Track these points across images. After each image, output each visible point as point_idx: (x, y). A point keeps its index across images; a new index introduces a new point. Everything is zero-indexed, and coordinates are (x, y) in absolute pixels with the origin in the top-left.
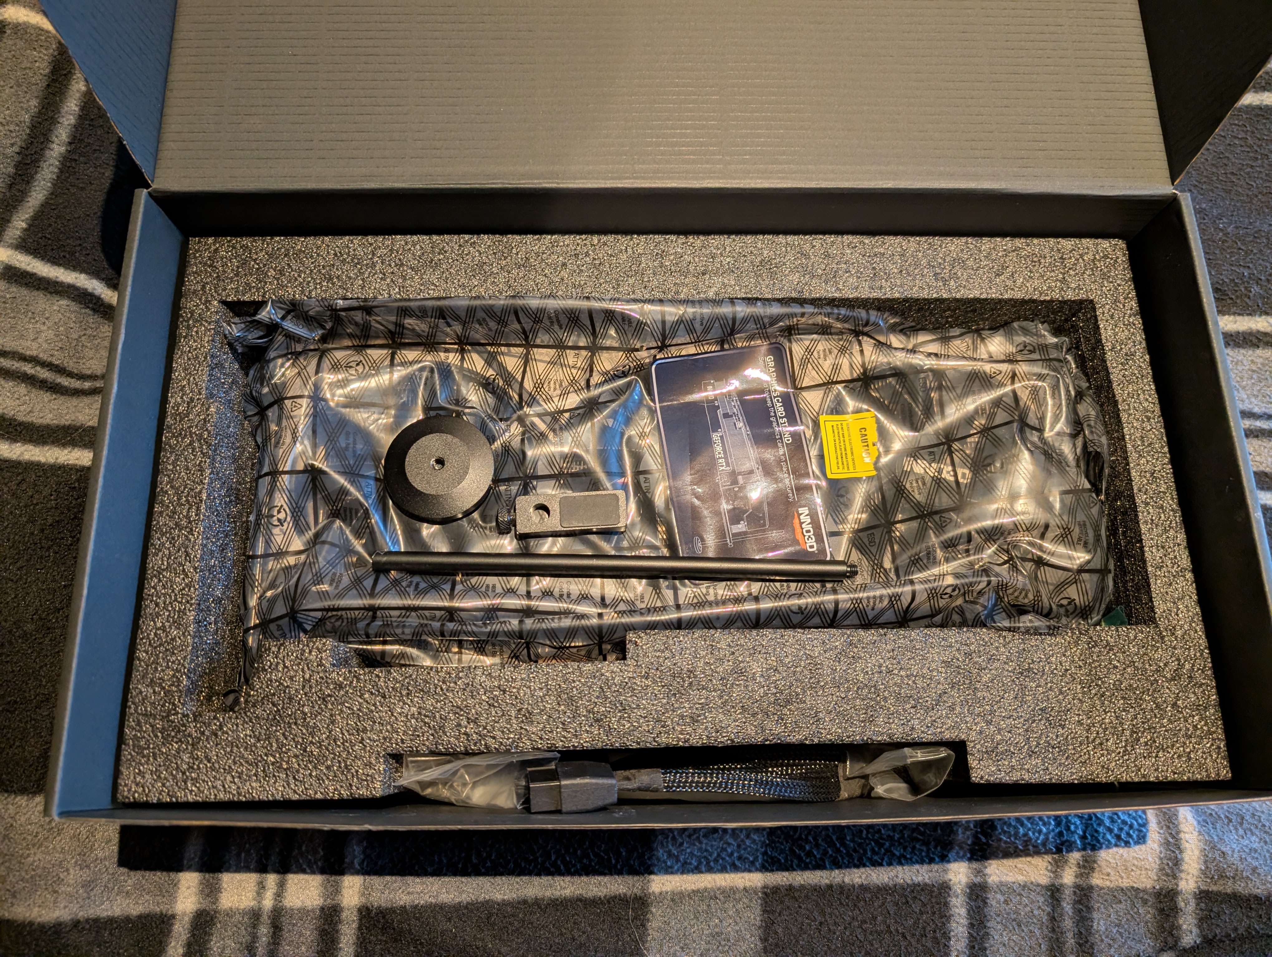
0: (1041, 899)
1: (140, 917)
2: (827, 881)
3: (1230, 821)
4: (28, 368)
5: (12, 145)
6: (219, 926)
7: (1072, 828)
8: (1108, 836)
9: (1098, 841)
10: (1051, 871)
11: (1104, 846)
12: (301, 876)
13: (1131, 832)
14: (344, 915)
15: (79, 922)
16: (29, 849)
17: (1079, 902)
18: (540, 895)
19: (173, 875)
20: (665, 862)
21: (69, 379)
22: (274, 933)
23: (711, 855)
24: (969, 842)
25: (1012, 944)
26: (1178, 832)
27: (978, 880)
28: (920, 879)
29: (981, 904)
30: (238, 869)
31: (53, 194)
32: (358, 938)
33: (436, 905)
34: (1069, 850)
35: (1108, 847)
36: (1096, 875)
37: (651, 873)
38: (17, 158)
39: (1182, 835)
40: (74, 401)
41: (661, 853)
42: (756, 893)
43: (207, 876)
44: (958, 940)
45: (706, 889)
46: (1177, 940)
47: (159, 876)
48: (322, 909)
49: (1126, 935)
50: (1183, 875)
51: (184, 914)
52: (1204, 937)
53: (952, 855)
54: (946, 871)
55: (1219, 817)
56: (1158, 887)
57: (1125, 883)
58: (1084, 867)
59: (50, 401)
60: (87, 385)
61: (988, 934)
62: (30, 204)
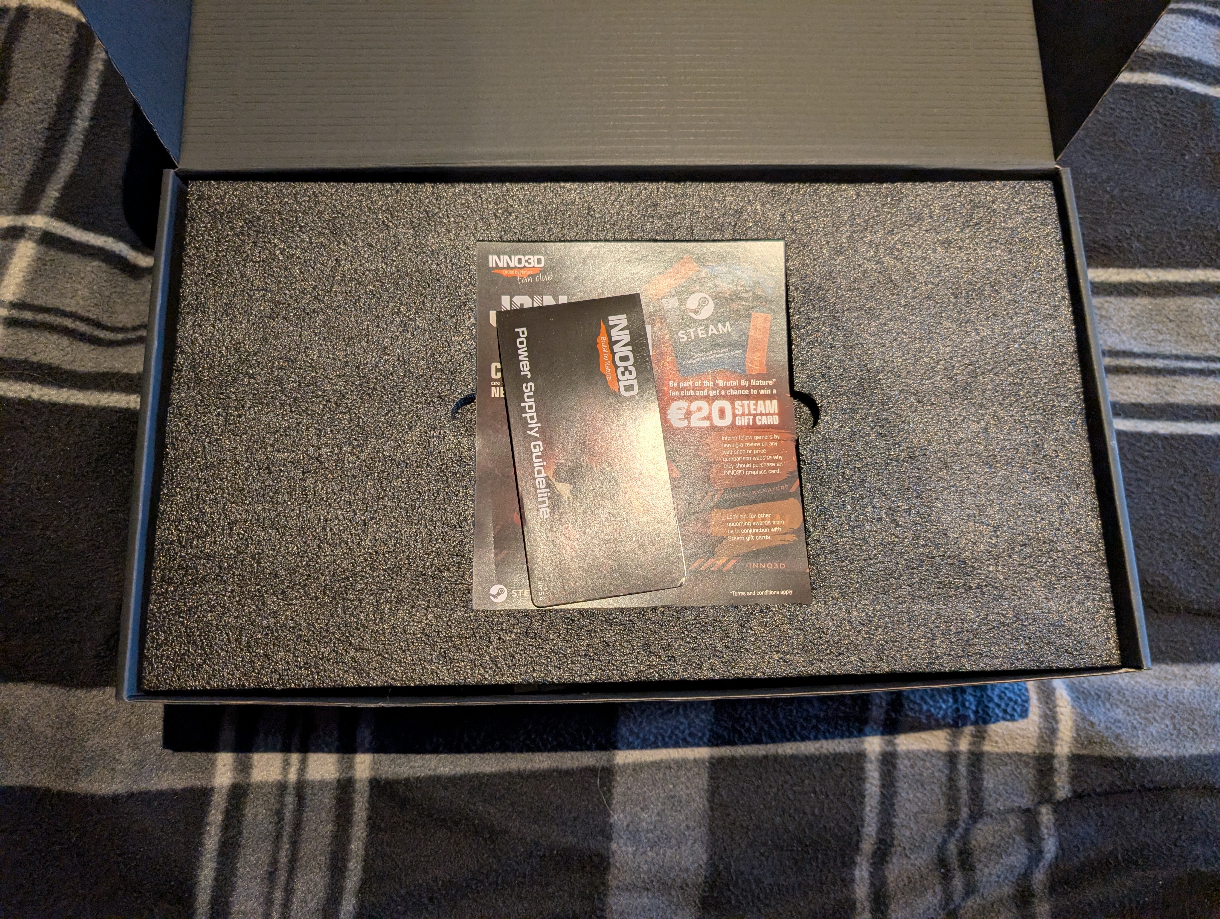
0: (941, 763)
1: (184, 790)
2: (764, 753)
3: (1099, 697)
4: (68, 323)
5: (42, 121)
6: (252, 796)
7: (967, 704)
8: (997, 711)
9: (988, 715)
10: (950, 741)
11: (993, 720)
12: (321, 755)
13: (1016, 707)
14: (357, 786)
15: (132, 794)
16: (89, 734)
17: (973, 765)
18: (522, 768)
19: (210, 755)
20: (628, 739)
21: (105, 332)
22: (299, 801)
23: (666, 732)
24: (882, 718)
25: (917, 800)
26: (1055, 707)
27: (889, 749)
28: (841, 748)
29: (891, 768)
30: (266, 750)
31: (80, 165)
32: (370, 805)
33: (435, 776)
34: (964, 725)
35: (997, 721)
36: (986, 742)
37: (616, 748)
38: (47, 133)
39: (1058, 709)
40: (111, 351)
41: (624, 731)
42: (704, 763)
43: (240, 755)
44: (872, 797)
45: (662, 761)
46: (1052, 794)
47: (198, 757)
48: (339, 781)
49: (1010, 791)
50: (1059, 742)
51: (222, 788)
52: (1074, 792)
53: (867, 729)
54: (862, 742)
55: (1090, 694)
56: (1037, 752)
57: (1011, 749)
58: (977, 736)
59: (89, 351)
60: (120, 336)
61: (896, 792)
62: (61, 175)
